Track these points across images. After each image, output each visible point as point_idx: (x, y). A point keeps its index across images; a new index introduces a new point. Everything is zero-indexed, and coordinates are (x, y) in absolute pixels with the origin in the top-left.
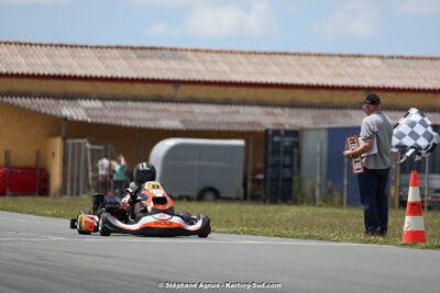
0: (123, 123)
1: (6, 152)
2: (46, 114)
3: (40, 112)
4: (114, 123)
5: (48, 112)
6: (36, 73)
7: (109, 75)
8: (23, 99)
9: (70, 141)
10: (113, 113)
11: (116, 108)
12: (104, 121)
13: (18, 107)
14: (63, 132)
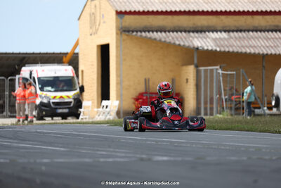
0: (248, 51)
1: (145, 80)
2: (179, 45)
3: (174, 44)
4: (240, 51)
5: (182, 43)
6: (169, 10)
7: (232, 10)
8: (159, 33)
9: (202, 68)
10: (238, 43)
11: (240, 38)
12: (231, 50)
13: (155, 39)
14: (196, 61)
